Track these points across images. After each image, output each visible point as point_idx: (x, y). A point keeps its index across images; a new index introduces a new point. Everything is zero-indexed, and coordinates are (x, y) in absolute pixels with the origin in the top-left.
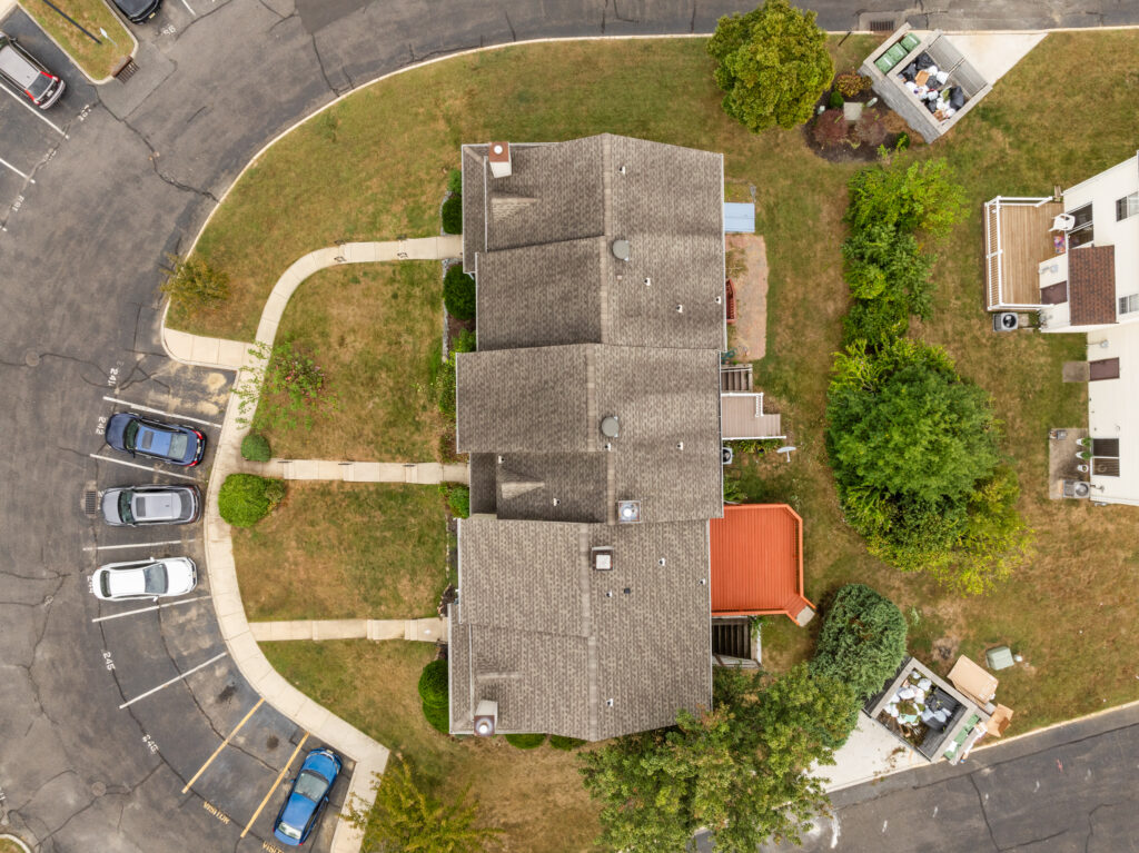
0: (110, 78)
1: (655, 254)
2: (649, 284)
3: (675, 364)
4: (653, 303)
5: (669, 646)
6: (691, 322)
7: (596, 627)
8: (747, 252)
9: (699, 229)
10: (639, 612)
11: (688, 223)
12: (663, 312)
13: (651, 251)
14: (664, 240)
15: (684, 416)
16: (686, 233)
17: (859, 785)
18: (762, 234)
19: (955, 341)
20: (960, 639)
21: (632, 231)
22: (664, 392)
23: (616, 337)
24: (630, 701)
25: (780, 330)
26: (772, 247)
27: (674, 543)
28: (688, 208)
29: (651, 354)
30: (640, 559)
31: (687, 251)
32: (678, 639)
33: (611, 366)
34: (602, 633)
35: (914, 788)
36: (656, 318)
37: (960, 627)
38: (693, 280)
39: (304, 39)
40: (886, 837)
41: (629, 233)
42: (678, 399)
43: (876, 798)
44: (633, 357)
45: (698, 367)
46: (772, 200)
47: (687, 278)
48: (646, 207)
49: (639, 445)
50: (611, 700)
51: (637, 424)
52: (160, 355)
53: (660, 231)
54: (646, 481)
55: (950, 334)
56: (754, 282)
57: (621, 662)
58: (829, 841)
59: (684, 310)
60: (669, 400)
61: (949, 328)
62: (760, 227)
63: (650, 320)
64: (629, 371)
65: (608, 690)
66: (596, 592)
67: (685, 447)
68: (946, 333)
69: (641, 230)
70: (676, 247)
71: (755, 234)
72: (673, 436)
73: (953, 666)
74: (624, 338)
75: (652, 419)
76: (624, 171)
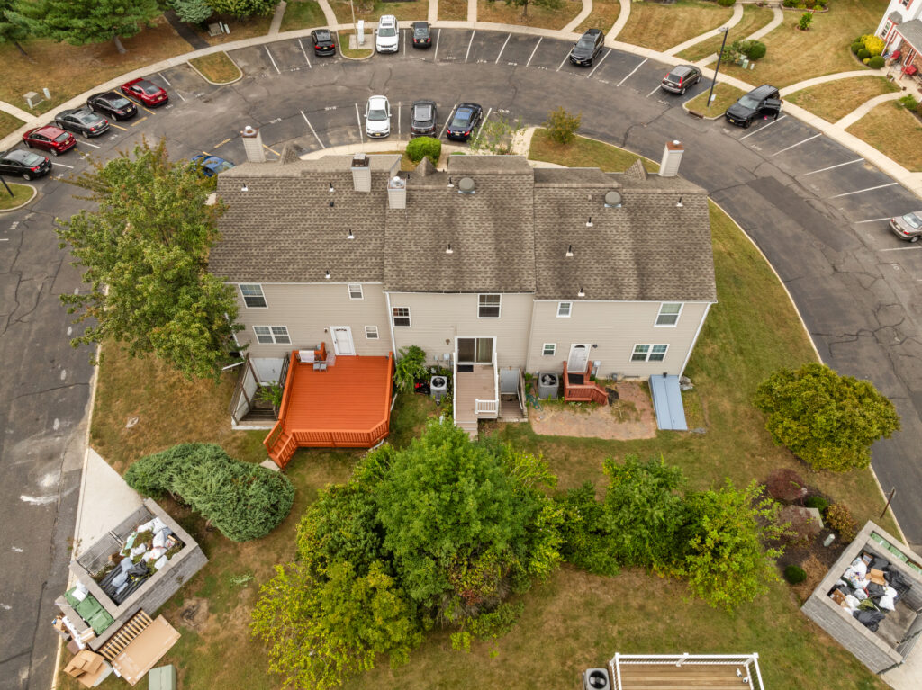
0: (688, 110)
2: (588, 224)
3: (521, 247)
4: (571, 229)
6: (559, 265)
7: (308, 178)
8: (638, 424)
10: (312, 215)
12: (566, 237)
14: (628, 240)
15: (475, 255)
16: (637, 262)
18: (659, 436)
21: (630, 211)
22: (497, 236)
23: (540, 194)
26: (646, 445)
27: (366, 248)
28: (659, 265)
29: (529, 224)
30: (356, 216)
31: (621, 263)
33: (516, 189)
36: (559, 231)
38: (597, 268)
41: (629, 209)
42: (490, 249)
44: (525, 208)
45: (519, 271)
47: (597, 262)
49: (452, 212)
50: (246, 189)
51: (469, 210)
53: (634, 236)
54: (421, 217)
55: (576, 623)
56: (608, 427)
58: (29, 494)
59: (569, 258)
60: (489, 241)
61: (582, 622)
62: (665, 434)
63: (557, 226)
64: (513, 205)
65: (256, 187)
67: (448, 255)
69: (633, 220)
71: (657, 430)
72: (458, 244)
74: (540, 202)
75: (472, 224)
76: (680, 205)
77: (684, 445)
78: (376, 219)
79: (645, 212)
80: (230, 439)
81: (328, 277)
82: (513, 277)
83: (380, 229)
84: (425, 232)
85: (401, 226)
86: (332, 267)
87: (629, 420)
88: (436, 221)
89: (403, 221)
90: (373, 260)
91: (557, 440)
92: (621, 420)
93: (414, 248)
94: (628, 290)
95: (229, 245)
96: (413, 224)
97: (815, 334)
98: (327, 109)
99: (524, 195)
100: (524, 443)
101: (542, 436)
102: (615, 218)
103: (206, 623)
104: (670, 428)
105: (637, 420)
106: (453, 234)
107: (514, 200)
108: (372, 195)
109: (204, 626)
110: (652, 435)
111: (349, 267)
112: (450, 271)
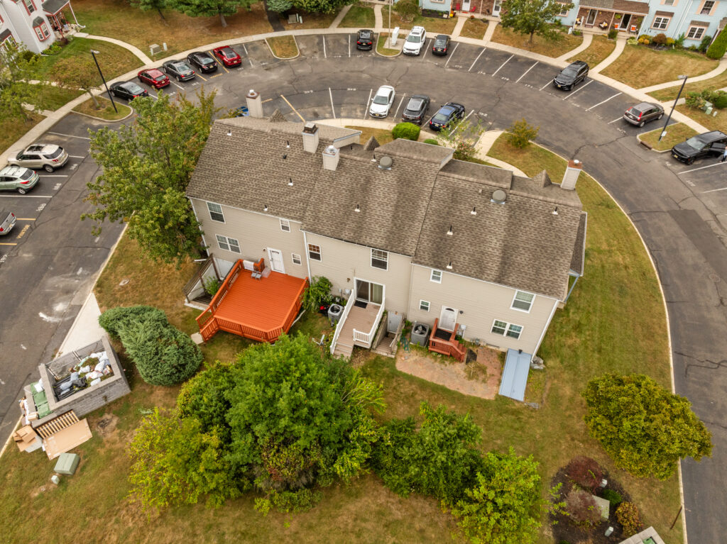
0: (640, 140)
1: (492, 223)
2: (473, 213)
3: (413, 219)
4: (458, 213)
5: (240, 177)
6: (439, 240)
7: (274, 134)
8: (483, 384)
9: (506, 264)
10: (269, 162)
11: (512, 256)
12: (451, 219)
13: (495, 221)
14: (501, 233)
15: (376, 217)
16: (504, 252)
17: (62, 341)
18: (496, 400)
19: (354, 526)
20: (105, 439)
21: (511, 209)
22: (397, 207)
23: (442, 181)
24: (223, 146)
25: (414, 386)
26: (482, 403)
27: (299, 194)
28: (522, 258)
29: (424, 202)
30: (299, 170)
31: (490, 250)
32: (241, 184)
33: (423, 173)
34: (269, 138)
35: (30, 374)
36: (448, 213)
37: (114, 443)
38: (469, 249)
39: (664, 208)
40: (17, 345)
41: (510, 207)
42: (389, 216)
43: (45, 349)
44: (426, 189)
45: (406, 237)
46: (524, 418)
47: (471, 244)
48: (527, 223)
49: (368, 181)
50: (230, 134)
51: (382, 182)
52: (490, 129)
53: (508, 231)
54: (345, 180)
55: (363, 525)
56: (457, 381)
57: (248, 145)
58: (45, 313)
59: (448, 236)
60: (390, 209)
61: (369, 526)
62: (502, 400)
63: (447, 209)
64: (417, 185)
65: (237, 134)
66: (293, 138)
67: (356, 213)
68: (365, 520)
69: (511, 216)
70: (495, 241)
71: (497, 395)
72: (366, 206)
73: (90, 427)
74: (439, 186)
75: (381, 193)
76: (555, 213)
77: (516, 413)
78: (313, 175)
79: (524, 213)
80: (180, 311)
81: (266, 210)
82: (400, 241)
83: (313, 183)
84: (344, 191)
85: (328, 184)
86: (271, 203)
87: (477, 379)
88: (354, 185)
89: (330, 180)
90: (301, 205)
91: (412, 379)
92: (470, 378)
93: (332, 202)
94: (489, 272)
95: (207, 172)
96: (337, 184)
97: (678, 353)
98: (349, 89)
99: (428, 179)
100: (384, 373)
101: (401, 372)
102: (496, 212)
103: (111, 434)
104: (508, 395)
105: (484, 381)
106: (364, 197)
107: (419, 181)
108: (315, 156)
109: (109, 435)
110: (492, 397)
111: (283, 206)
112: (353, 225)
